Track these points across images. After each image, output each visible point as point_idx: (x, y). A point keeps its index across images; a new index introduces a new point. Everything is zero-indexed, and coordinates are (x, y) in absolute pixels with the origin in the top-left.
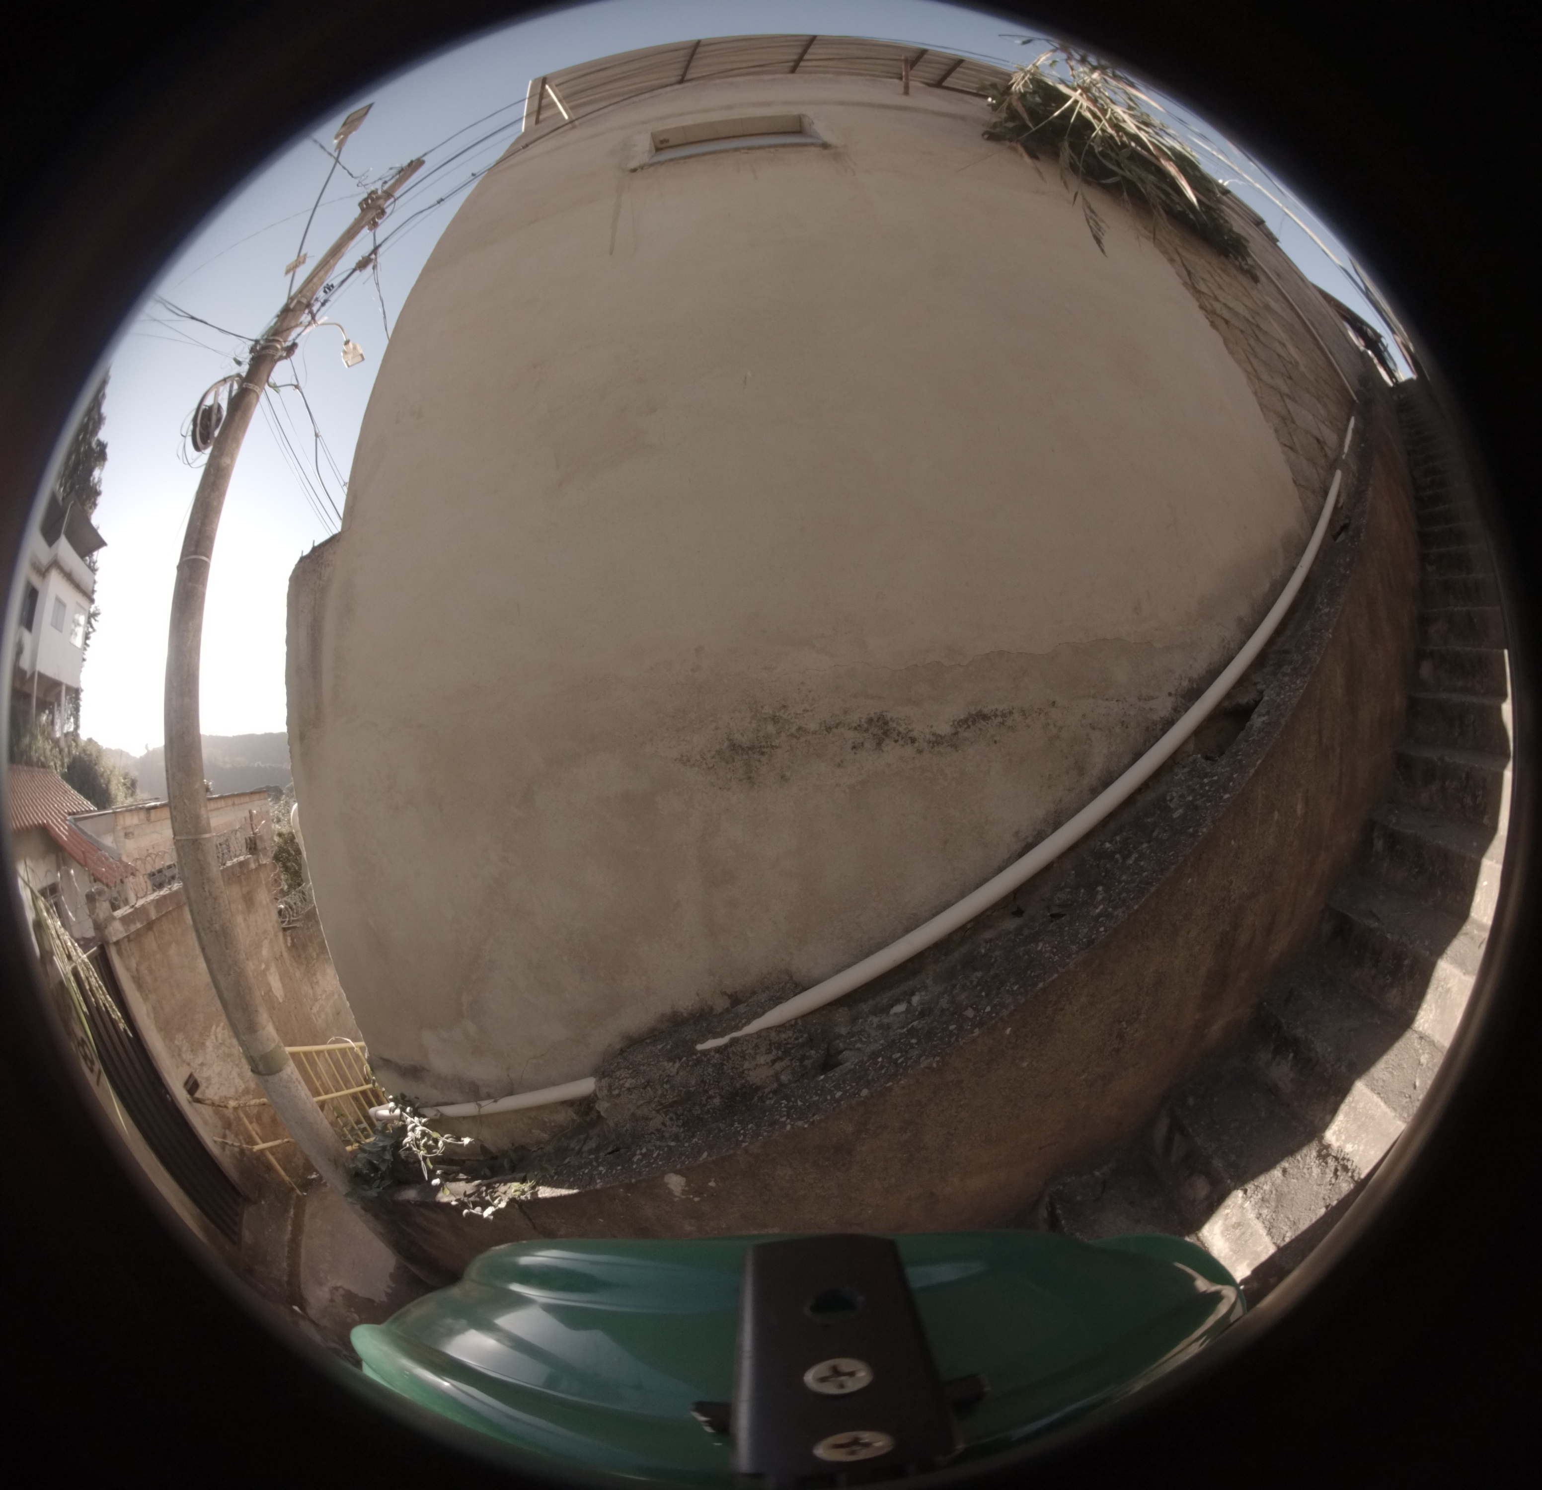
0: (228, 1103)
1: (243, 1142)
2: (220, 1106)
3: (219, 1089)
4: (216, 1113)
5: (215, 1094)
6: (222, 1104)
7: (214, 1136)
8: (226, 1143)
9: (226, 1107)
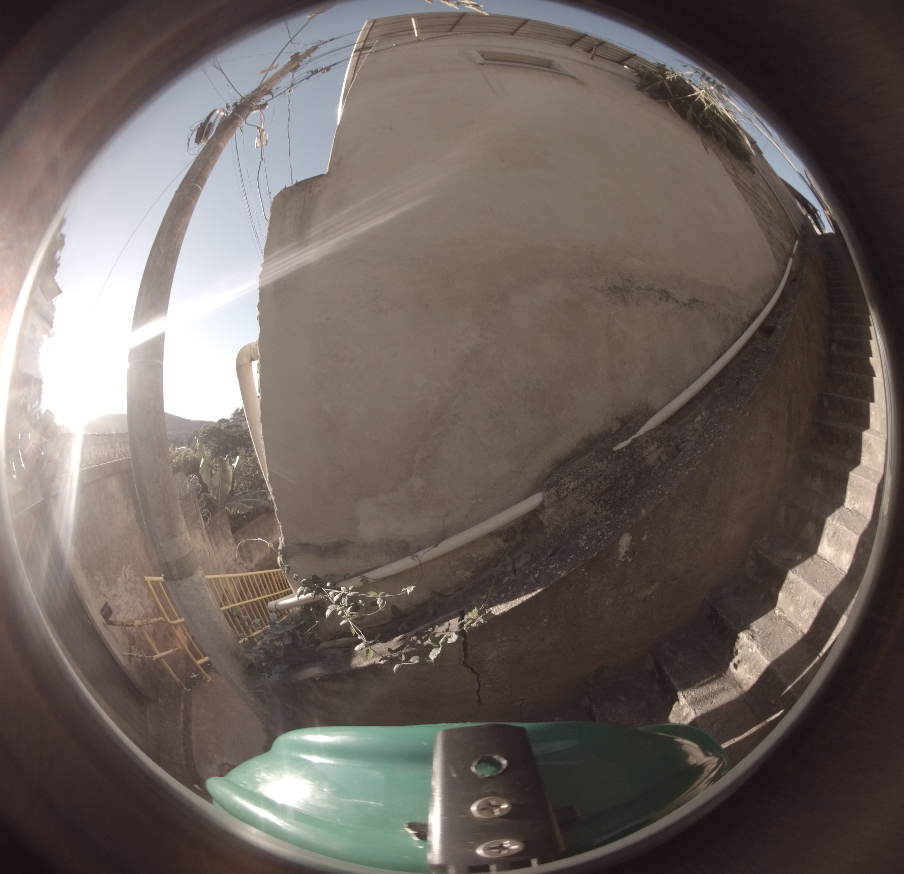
0: (134, 622)
1: (144, 654)
2: (128, 626)
3: (126, 614)
4: (125, 632)
5: (124, 618)
6: (130, 624)
7: (123, 651)
8: (132, 656)
9: (132, 626)
